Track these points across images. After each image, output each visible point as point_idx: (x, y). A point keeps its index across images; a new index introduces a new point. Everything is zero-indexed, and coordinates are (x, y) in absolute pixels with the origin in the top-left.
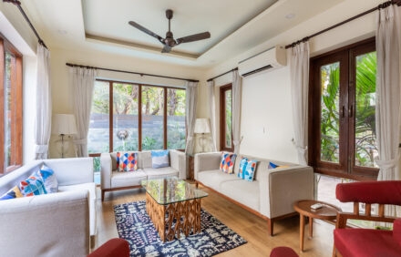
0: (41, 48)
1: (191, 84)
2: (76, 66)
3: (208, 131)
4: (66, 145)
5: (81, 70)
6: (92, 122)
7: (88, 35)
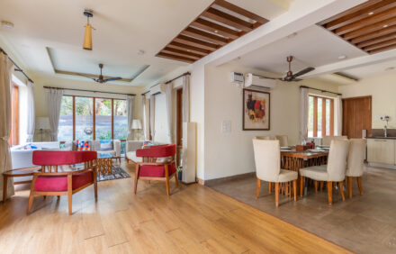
0: (29, 83)
1: (130, 97)
2: (50, 88)
3: (140, 128)
4: (44, 135)
5: (53, 91)
6: (61, 121)
7: (57, 71)
